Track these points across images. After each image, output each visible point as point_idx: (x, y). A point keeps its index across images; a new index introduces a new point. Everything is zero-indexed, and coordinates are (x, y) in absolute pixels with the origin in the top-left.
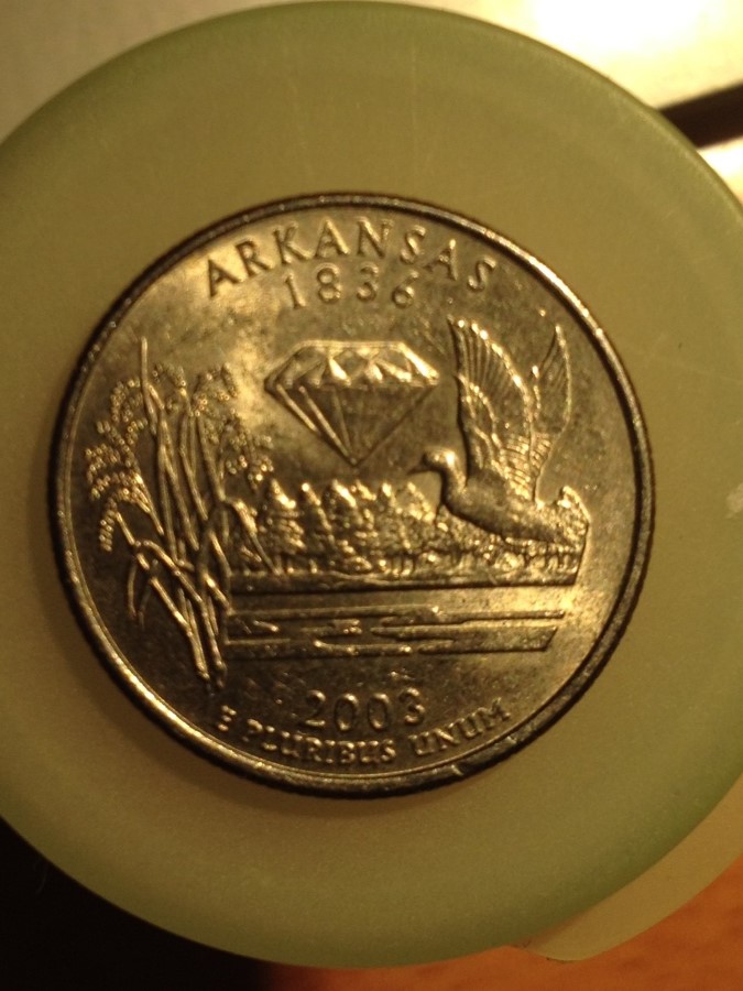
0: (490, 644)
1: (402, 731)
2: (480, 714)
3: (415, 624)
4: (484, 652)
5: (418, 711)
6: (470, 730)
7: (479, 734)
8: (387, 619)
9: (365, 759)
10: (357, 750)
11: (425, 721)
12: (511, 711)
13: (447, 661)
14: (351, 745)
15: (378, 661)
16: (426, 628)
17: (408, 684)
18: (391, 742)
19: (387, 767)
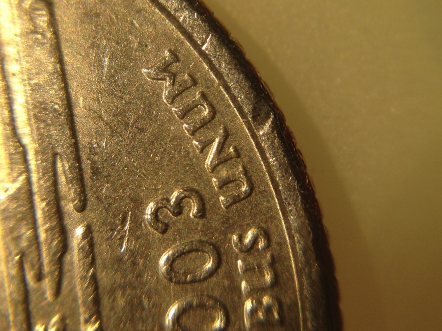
0: (54, 95)
1: (215, 222)
2: (173, 99)
3: (35, 227)
4: (69, 105)
5: (179, 201)
6: (200, 112)
7: (204, 96)
8: (30, 276)
9: (268, 278)
10: (256, 292)
11: (195, 186)
12: (160, 49)
13: (94, 163)
14: (248, 305)
15: (105, 279)
16: (40, 206)
17: (137, 222)
18: (235, 237)
19: (275, 239)
